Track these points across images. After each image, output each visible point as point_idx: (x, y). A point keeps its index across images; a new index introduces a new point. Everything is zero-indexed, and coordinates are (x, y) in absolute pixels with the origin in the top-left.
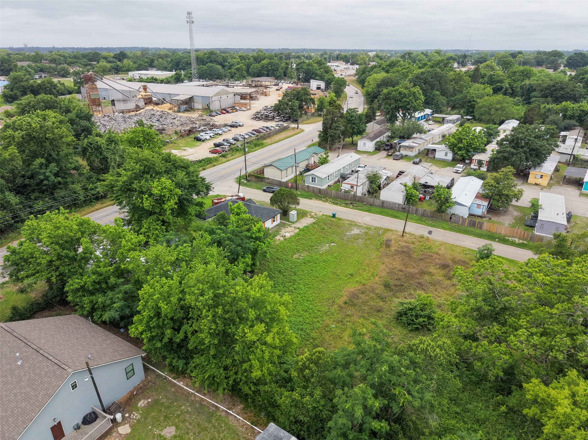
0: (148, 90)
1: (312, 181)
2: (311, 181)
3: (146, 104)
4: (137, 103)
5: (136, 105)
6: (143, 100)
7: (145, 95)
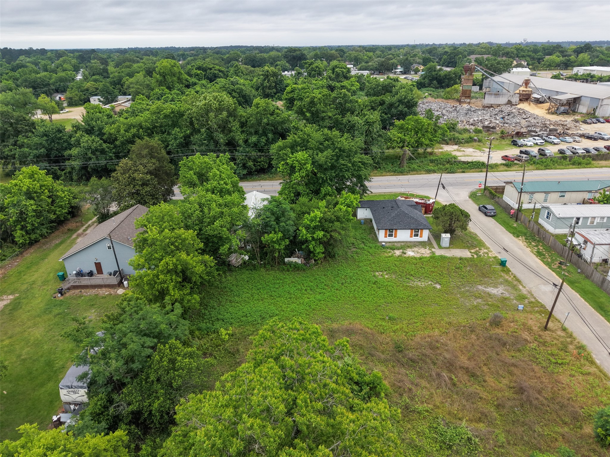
0: (531, 85)
1: (547, 217)
2: (545, 217)
3: (520, 100)
4: (509, 99)
5: (509, 100)
6: (518, 95)
7: (523, 91)
